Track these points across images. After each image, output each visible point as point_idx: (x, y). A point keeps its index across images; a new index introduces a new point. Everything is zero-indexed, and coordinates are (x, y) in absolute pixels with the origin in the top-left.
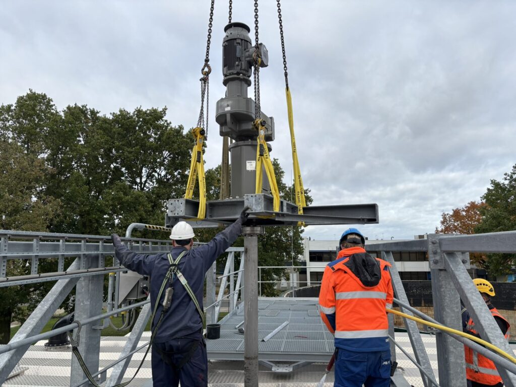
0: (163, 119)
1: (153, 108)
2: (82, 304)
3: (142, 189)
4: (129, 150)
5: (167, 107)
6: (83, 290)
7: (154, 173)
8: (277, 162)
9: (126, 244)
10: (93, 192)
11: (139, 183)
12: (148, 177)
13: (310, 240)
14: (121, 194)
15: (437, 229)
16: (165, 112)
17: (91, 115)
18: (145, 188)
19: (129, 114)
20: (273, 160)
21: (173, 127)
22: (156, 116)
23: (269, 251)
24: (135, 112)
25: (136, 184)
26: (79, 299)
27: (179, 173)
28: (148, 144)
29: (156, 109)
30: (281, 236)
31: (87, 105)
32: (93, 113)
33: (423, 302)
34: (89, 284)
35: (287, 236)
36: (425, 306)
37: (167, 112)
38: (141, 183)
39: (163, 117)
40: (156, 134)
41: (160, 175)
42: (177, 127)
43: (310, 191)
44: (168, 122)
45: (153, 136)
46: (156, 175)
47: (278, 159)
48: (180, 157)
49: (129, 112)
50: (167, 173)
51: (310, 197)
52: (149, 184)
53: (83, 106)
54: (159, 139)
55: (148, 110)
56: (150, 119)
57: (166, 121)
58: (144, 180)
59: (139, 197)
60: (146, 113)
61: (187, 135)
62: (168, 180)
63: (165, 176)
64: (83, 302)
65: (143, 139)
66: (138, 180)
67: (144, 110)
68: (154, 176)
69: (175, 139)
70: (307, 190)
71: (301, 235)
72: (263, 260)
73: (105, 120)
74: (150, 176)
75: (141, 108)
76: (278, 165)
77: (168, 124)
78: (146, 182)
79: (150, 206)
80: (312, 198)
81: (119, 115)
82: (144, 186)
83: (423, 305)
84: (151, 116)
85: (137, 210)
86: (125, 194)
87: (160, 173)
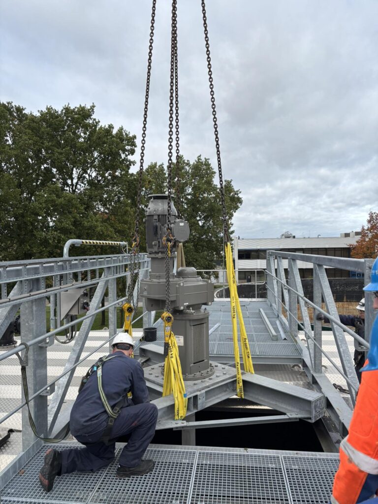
0: (92, 117)
1: (80, 105)
2: (27, 324)
3: (74, 191)
4: (59, 151)
5: (95, 104)
6: (27, 311)
7: (84, 175)
8: (208, 162)
9: (65, 263)
10: (25, 194)
11: (70, 185)
12: (79, 179)
13: (239, 239)
14: (54, 197)
15: (363, 227)
16: (93, 110)
17: (17, 113)
18: (77, 190)
19: (57, 112)
20: (204, 160)
21: (103, 126)
22: (84, 114)
23: (200, 251)
24: (62, 110)
25: (68, 185)
26: (24, 320)
27: (110, 175)
28: (78, 145)
29: (83, 107)
30: (211, 237)
31: (12, 102)
32: (19, 110)
33: (345, 298)
34: (32, 306)
35: (217, 236)
36: (347, 301)
37: (95, 109)
38: (72, 185)
39: (91, 115)
40: (85, 133)
41: (91, 176)
42: (107, 126)
43: (240, 192)
44: (97, 121)
45: (82, 136)
46: (87, 176)
47: (209, 159)
48: (110, 158)
49: (57, 110)
50: (97, 174)
51: (241, 198)
52: (80, 185)
53: (8, 103)
54: (89, 138)
55: (76, 107)
56: (78, 118)
57: (95, 120)
58: (75, 181)
59: (72, 200)
60: (74, 112)
61: (117, 134)
62: (99, 181)
63: (96, 177)
64: (28, 322)
65: (73, 140)
66: (69, 182)
67: (72, 108)
68: (84, 177)
69: (105, 139)
70: (237, 191)
71: (231, 236)
72: (195, 260)
73: (33, 119)
74: (81, 178)
75: (69, 106)
76: (210, 165)
77: (97, 123)
78: (77, 183)
79: (82, 208)
80: (242, 199)
81: (47, 113)
82: (76, 188)
83: (345, 300)
84: (79, 114)
85: (70, 213)
86: (58, 196)
87: (91, 174)
